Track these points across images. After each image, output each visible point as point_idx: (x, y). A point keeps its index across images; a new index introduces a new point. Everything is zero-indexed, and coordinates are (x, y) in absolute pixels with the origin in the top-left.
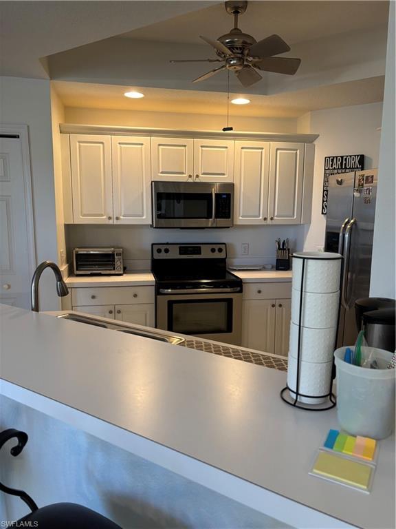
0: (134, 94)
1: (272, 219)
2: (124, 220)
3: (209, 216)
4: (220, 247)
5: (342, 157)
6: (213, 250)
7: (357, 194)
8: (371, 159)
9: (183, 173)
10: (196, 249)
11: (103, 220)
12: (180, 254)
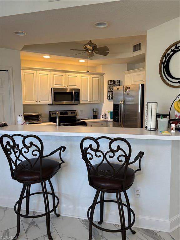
0: (47, 57)
1: (92, 101)
2: (42, 102)
3: (72, 100)
4: (74, 112)
5: (113, 81)
6: (72, 113)
7: (124, 92)
8: (122, 81)
9: (62, 85)
10: (66, 112)
11: (34, 102)
12: (60, 114)
